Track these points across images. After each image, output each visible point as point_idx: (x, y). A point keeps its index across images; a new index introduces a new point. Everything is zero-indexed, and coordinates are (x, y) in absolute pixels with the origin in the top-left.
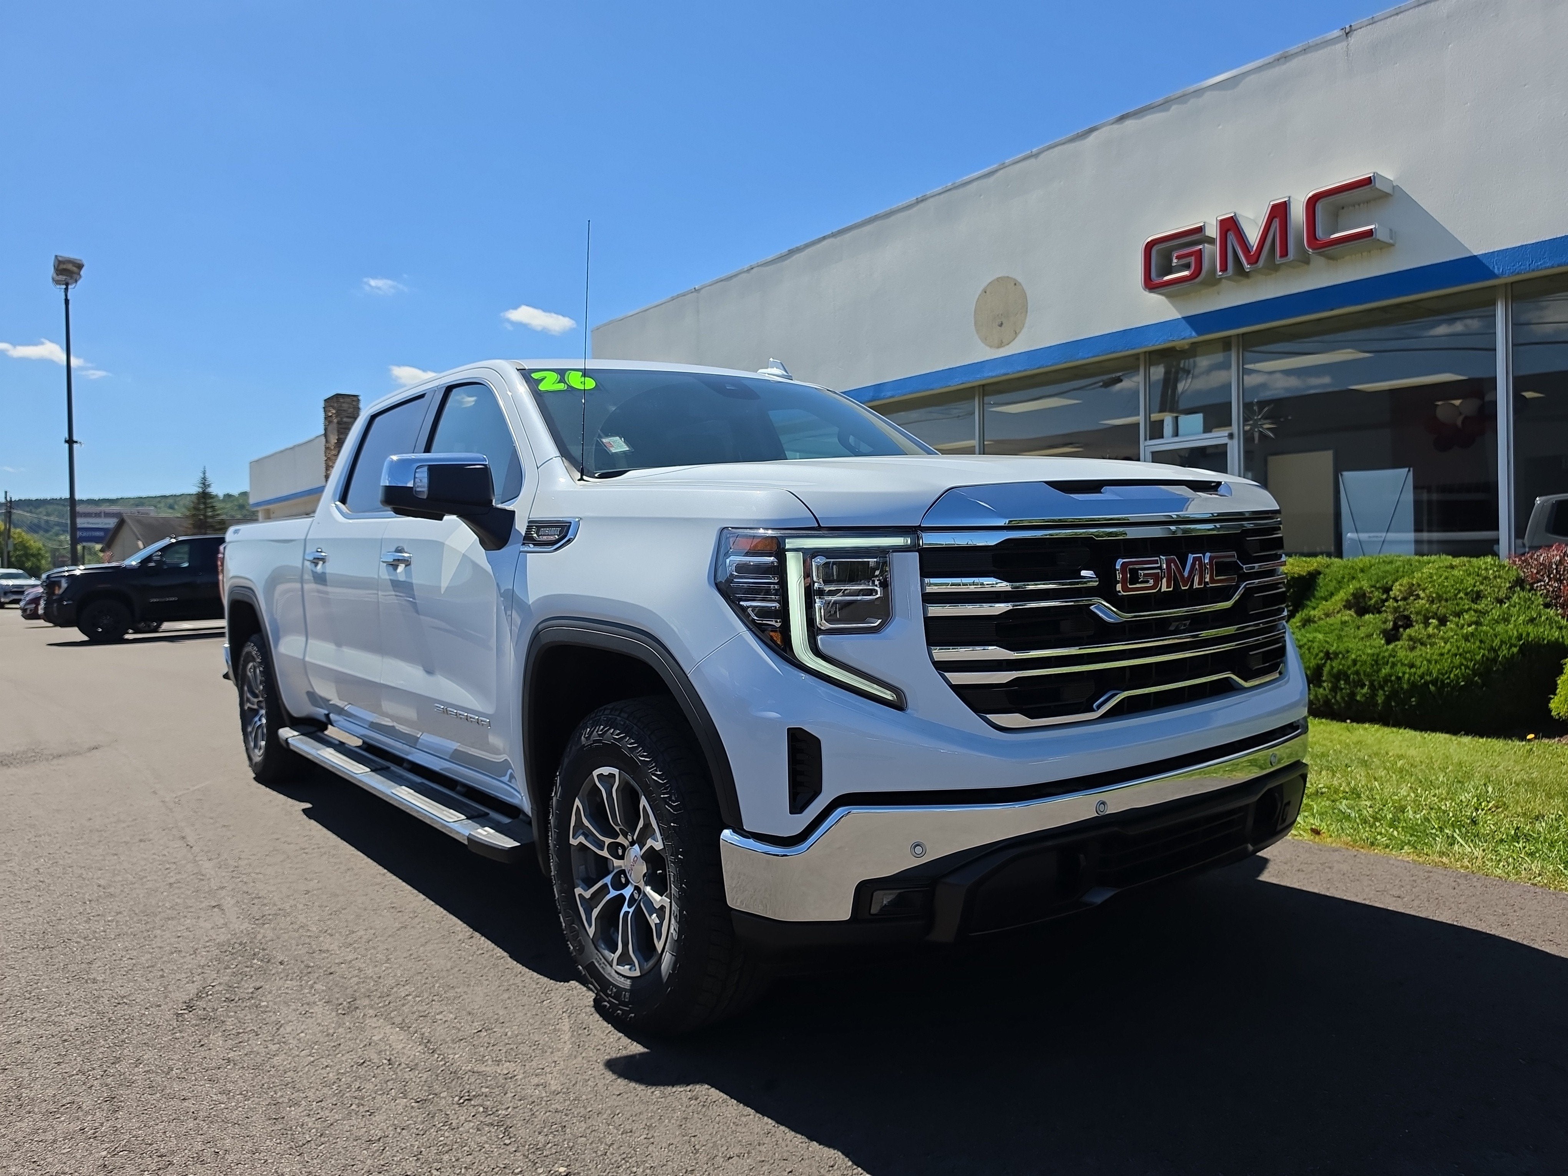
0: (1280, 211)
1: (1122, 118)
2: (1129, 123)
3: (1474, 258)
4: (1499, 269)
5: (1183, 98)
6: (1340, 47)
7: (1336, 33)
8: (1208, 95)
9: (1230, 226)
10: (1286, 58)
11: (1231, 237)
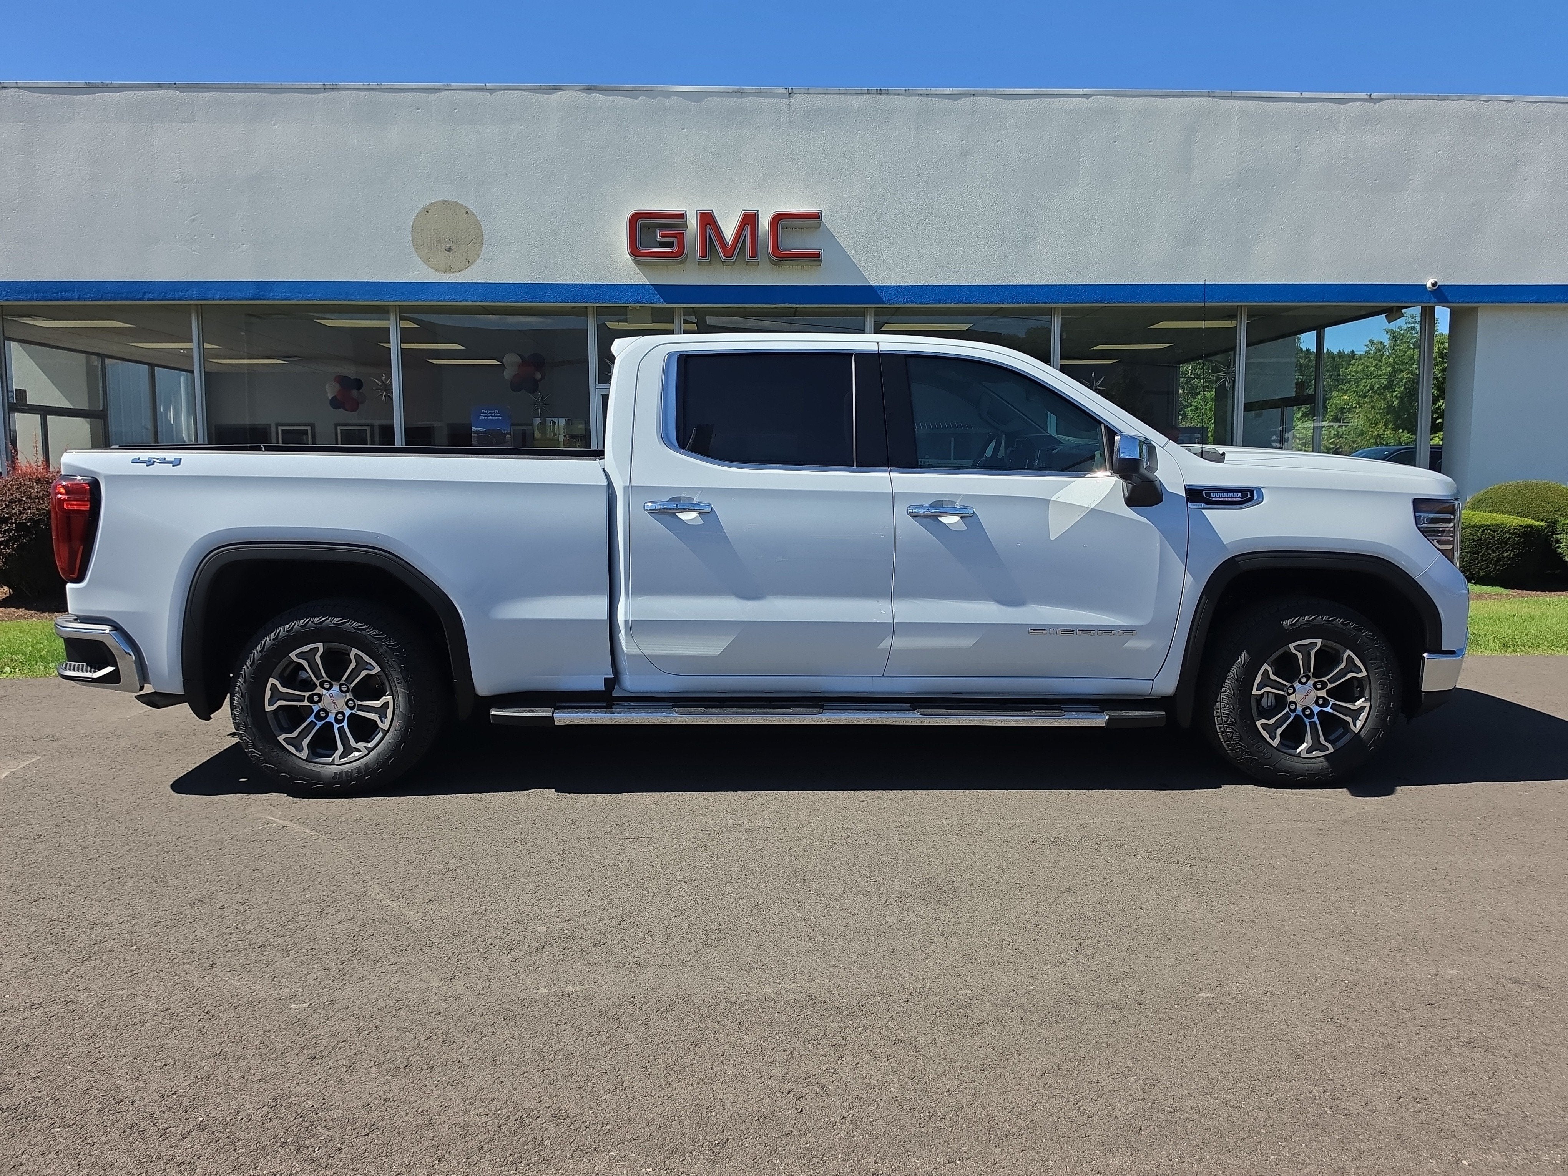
0: (750, 220)
1: (589, 89)
2: (597, 97)
3: (871, 287)
4: (886, 299)
5: (650, 93)
6: (784, 101)
7: (781, 90)
8: (674, 98)
9: (708, 220)
10: (741, 94)
11: (710, 231)
